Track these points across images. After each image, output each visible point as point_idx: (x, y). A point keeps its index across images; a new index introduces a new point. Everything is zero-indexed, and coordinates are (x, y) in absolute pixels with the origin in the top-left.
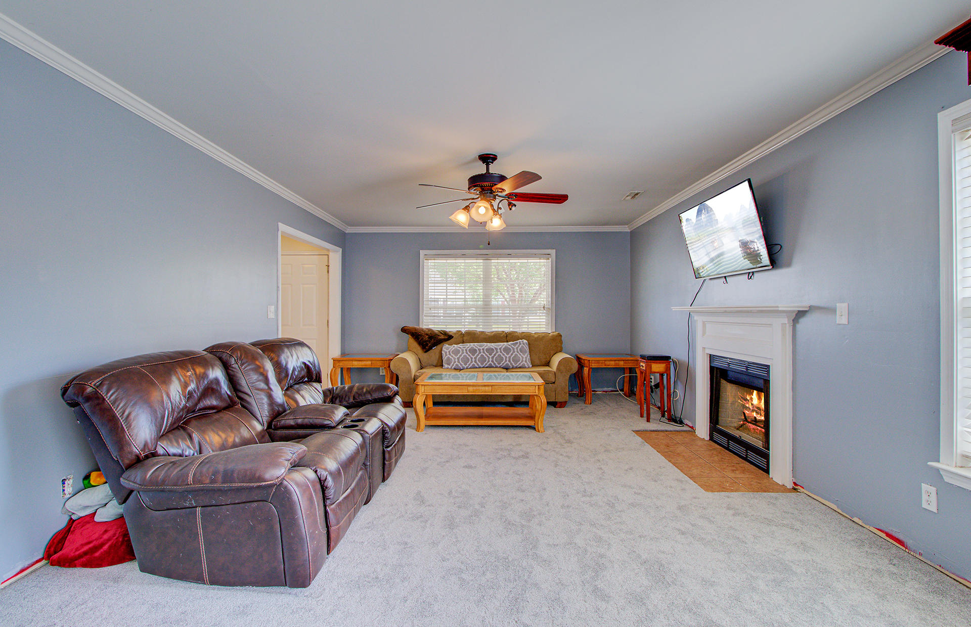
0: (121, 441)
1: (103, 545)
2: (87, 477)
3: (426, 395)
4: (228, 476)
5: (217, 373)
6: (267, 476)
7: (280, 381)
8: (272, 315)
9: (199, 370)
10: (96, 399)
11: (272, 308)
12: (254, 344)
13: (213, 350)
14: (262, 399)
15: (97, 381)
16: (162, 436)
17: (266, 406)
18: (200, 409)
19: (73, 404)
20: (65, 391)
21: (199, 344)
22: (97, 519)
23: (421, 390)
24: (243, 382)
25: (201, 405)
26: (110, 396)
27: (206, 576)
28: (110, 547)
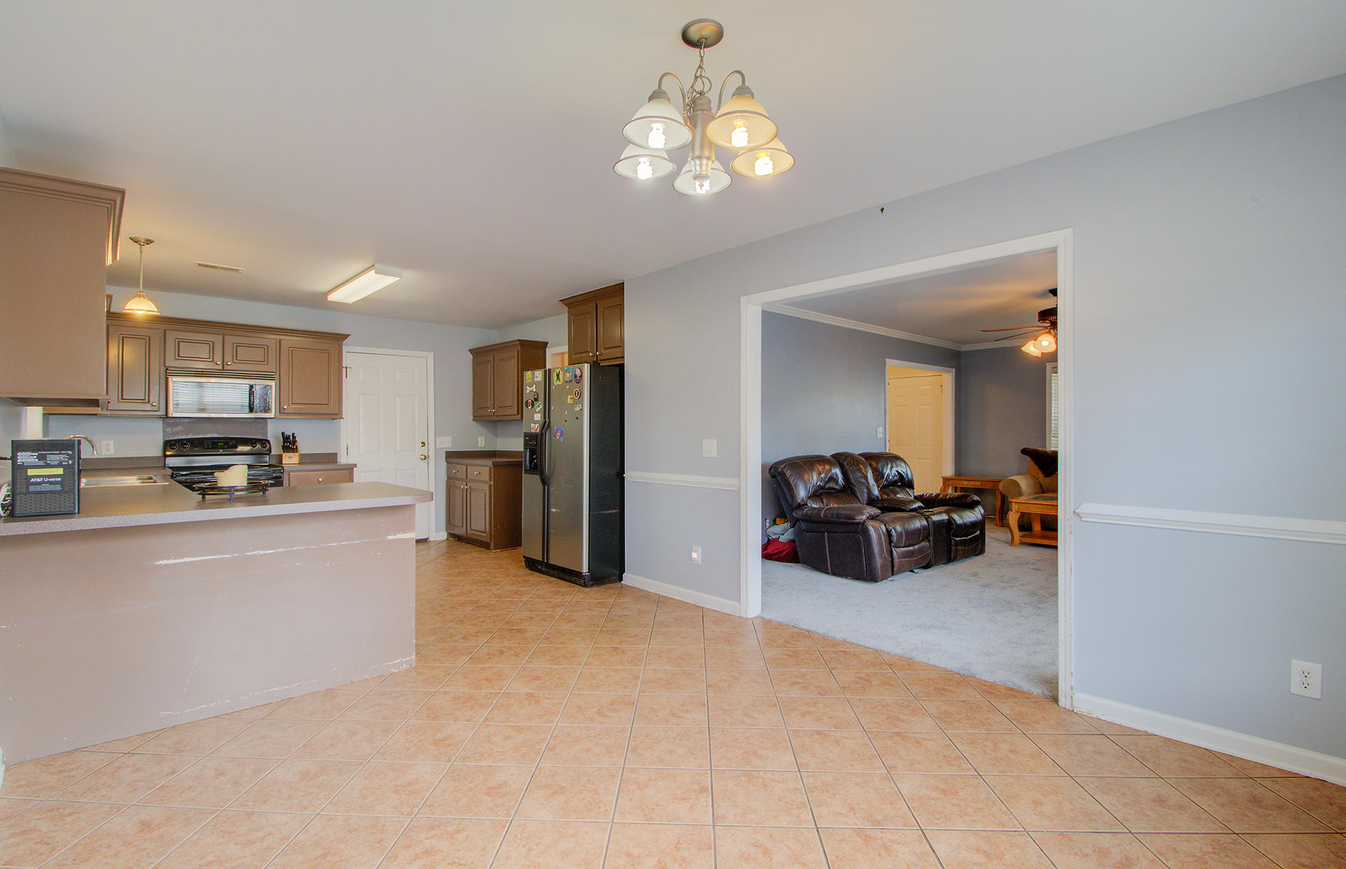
0: (793, 496)
1: (783, 551)
2: (775, 520)
3: (1021, 513)
4: (838, 516)
5: (837, 471)
6: (857, 518)
7: (876, 481)
8: (880, 435)
9: (827, 467)
10: (783, 474)
11: (881, 429)
12: (862, 455)
13: (836, 456)
14: (863, 489)
15: (782, 466)
16: (809, 498)
17: (866, 495)
18: (827, 489)
19: (774, 477)
20: (770, 469)
21: (828, 453)
22: (780, 540)
23: (1014, 507)
24: (851, 477)
25: (827, 486)
26: (788, 473)
27: (830, 572)
28: (787, 553)
